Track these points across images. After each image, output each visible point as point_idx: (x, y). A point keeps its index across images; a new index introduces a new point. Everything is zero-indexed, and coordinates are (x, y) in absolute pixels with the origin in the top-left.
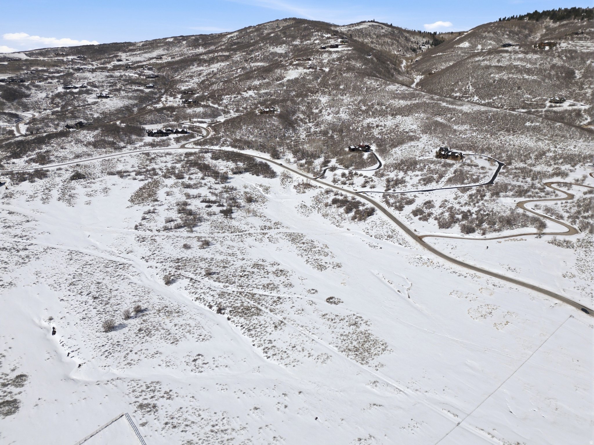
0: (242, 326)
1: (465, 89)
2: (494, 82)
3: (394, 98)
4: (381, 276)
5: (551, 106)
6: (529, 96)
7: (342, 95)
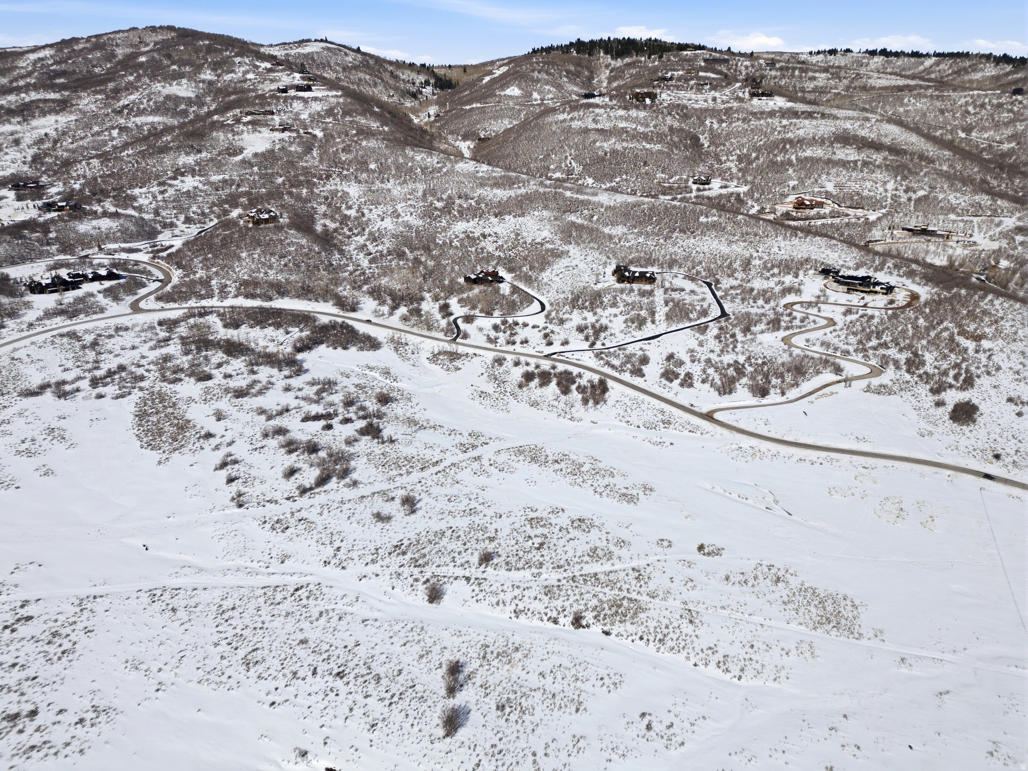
0: (641, 638)
1: (566, 166)
2: (606, 154)
3: (482, 185)
4: (718, 489)
5: (698, 190)
6: (663, 176)
7: (382, 182)
